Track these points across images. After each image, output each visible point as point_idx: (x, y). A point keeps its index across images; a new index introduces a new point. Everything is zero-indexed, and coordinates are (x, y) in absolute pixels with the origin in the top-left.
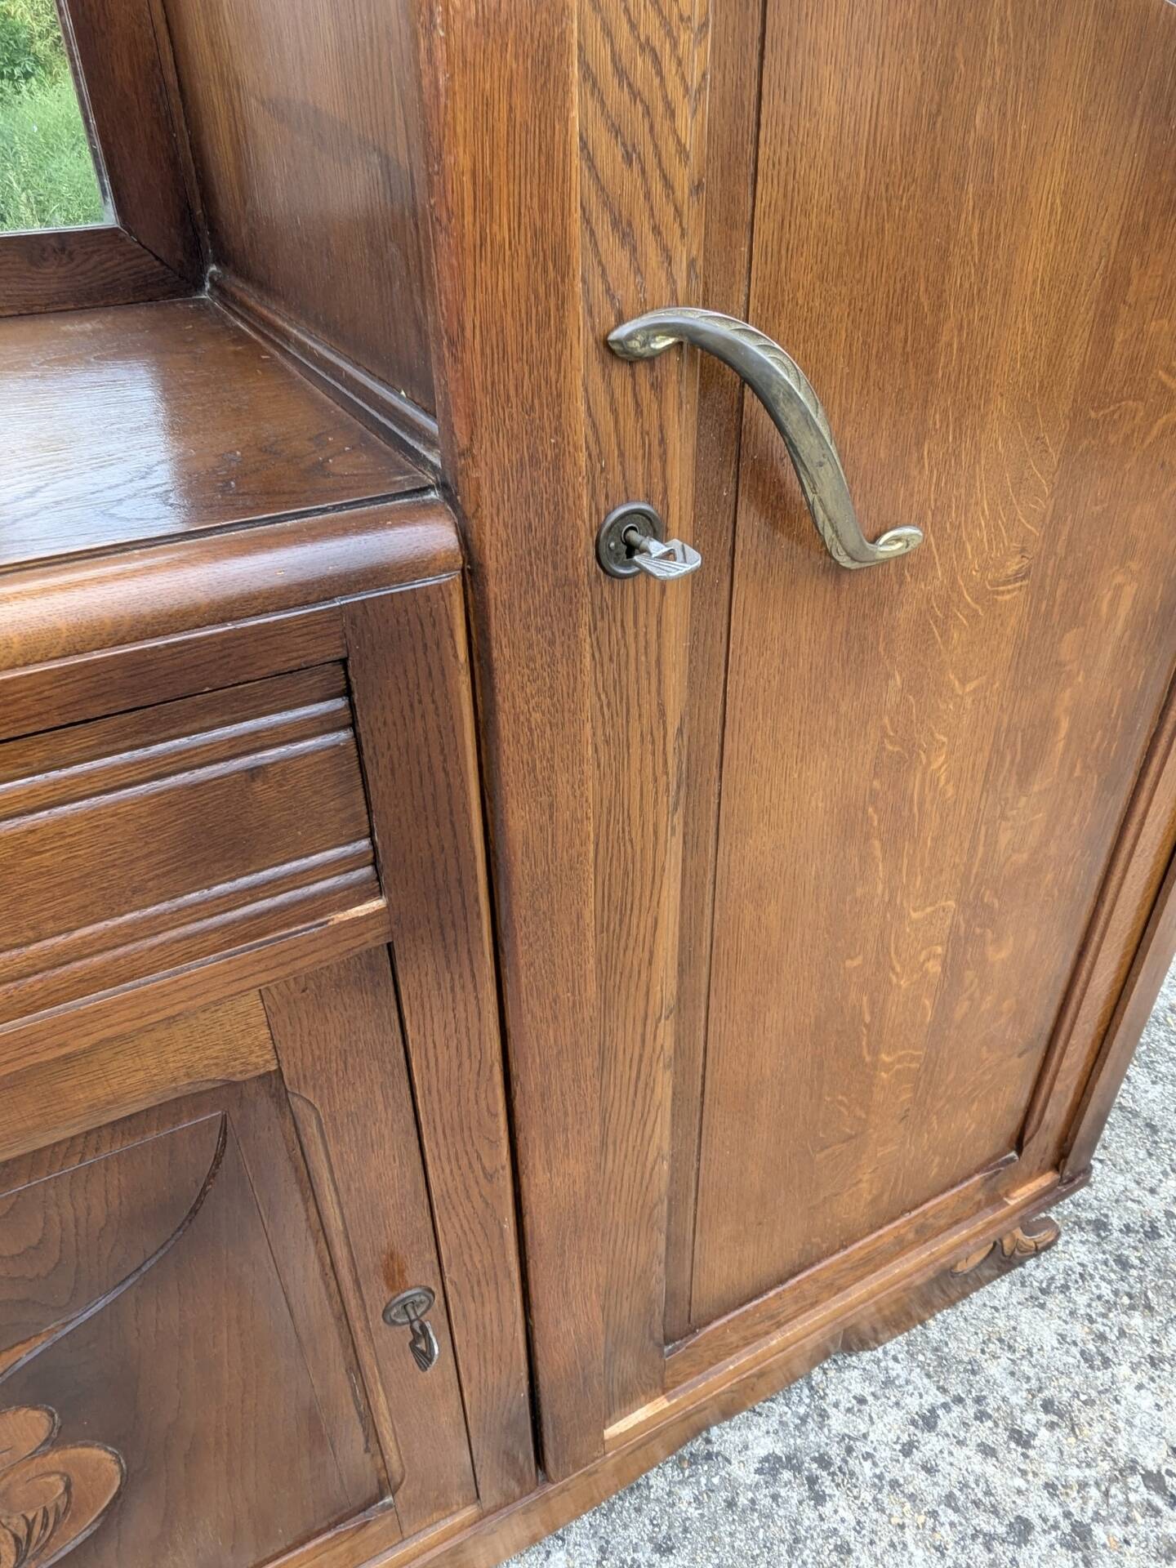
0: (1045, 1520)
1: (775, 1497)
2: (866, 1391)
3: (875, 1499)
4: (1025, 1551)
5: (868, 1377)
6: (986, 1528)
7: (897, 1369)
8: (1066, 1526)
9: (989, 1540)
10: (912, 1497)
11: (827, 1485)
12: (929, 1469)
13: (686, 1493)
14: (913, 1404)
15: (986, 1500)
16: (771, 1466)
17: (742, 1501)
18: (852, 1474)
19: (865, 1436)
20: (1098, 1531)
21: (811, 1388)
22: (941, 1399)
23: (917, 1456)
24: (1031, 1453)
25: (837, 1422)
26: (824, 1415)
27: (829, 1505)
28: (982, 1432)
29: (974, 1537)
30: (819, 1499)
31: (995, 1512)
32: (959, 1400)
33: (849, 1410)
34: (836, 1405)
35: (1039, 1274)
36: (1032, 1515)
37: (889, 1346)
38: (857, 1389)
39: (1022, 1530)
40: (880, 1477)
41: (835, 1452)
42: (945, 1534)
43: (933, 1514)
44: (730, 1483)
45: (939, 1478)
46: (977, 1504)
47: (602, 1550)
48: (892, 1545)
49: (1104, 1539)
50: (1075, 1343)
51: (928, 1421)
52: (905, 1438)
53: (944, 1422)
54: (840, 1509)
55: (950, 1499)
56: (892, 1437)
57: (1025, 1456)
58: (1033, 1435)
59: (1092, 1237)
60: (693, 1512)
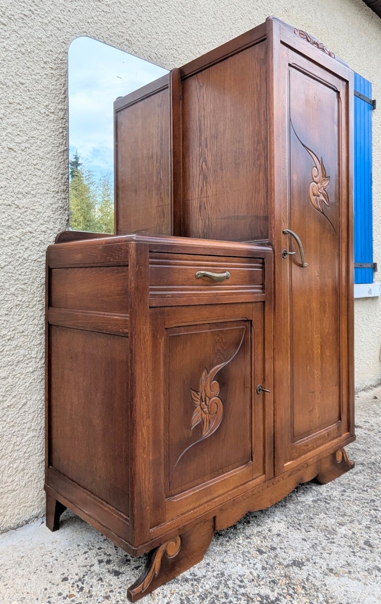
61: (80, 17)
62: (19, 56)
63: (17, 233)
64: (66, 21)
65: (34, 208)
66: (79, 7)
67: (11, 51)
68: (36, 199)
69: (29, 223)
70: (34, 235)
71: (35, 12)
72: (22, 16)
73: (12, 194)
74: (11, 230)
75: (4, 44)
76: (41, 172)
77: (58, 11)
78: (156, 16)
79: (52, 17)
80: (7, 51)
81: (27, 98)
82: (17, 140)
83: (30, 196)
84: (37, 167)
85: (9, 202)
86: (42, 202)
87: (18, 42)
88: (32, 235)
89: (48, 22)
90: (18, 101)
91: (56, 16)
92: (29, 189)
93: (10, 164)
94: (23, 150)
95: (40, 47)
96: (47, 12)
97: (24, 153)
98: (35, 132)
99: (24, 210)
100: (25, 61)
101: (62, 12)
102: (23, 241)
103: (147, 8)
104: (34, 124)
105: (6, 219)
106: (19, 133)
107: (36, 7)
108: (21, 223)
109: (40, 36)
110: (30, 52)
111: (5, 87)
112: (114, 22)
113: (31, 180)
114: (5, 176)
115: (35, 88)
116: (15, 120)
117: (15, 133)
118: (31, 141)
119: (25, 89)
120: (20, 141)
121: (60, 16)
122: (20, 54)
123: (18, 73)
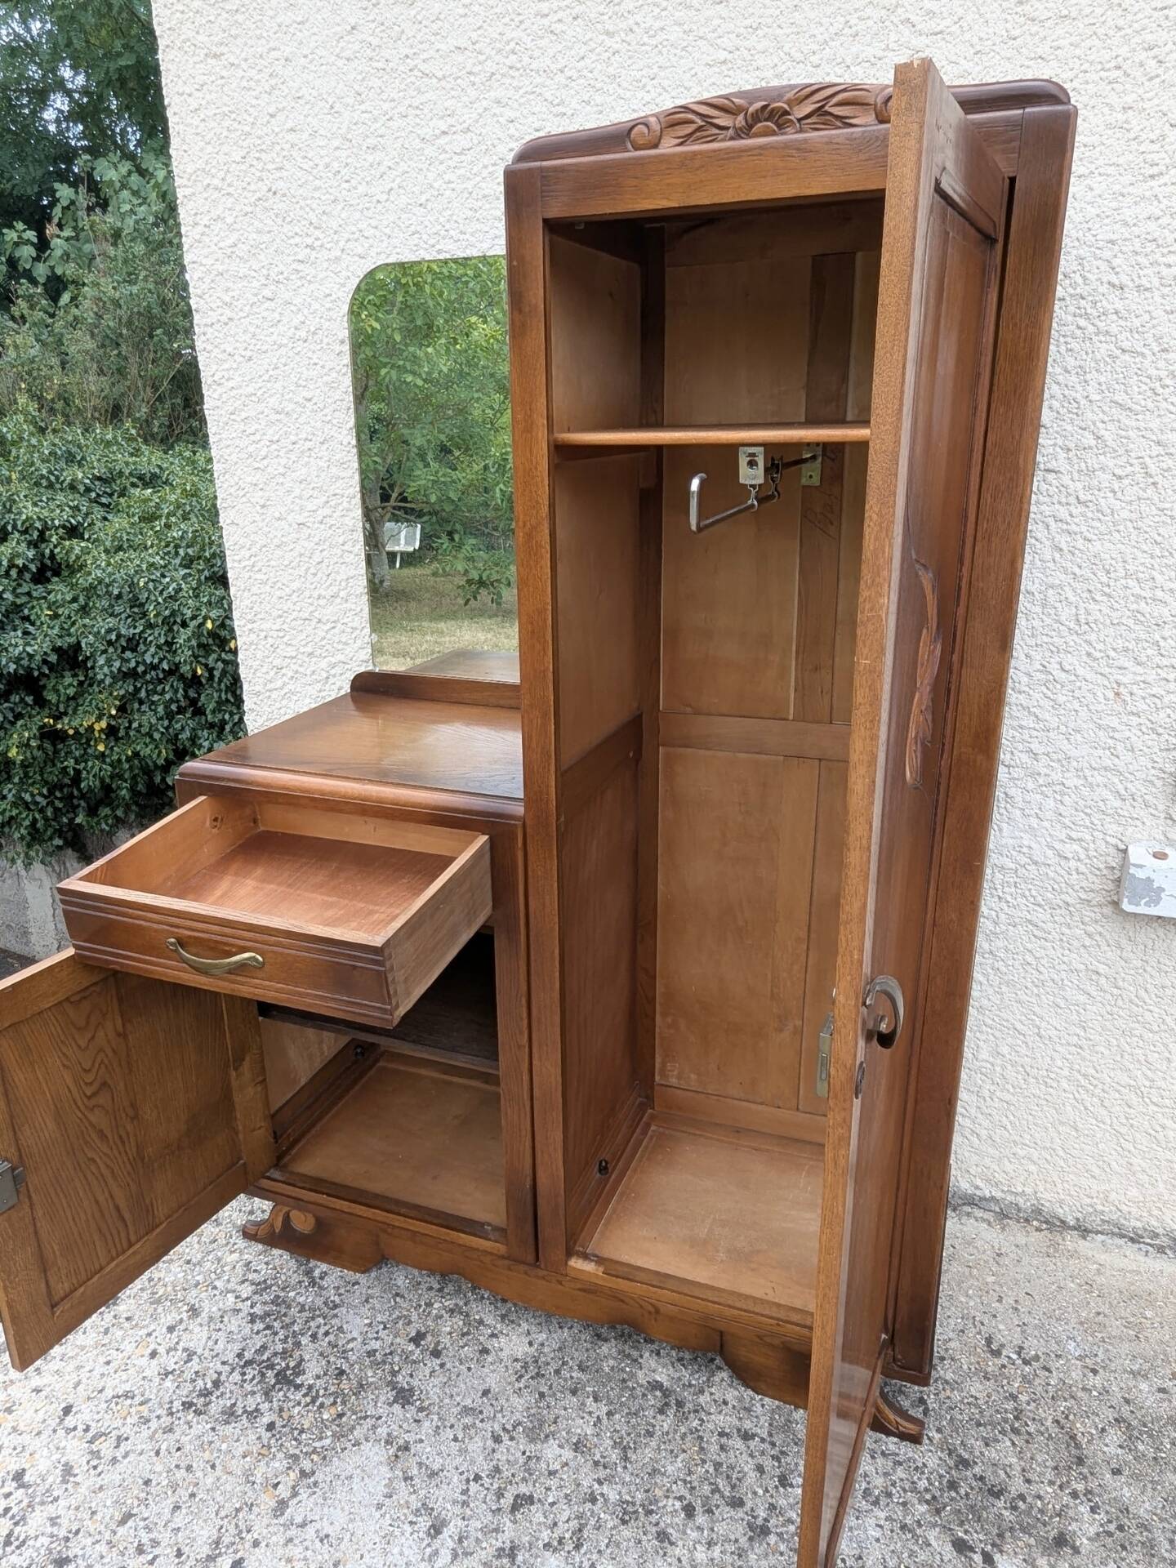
0: (752, 1510)
1: (644, 1395)
2: (732, 1402)
3: (685, 1434)
4: (728, 1509)
5: (741, 1399)
6: (721, 1486)
7: (758, 1409)
8: (760, 1521)
9: (716, 1490)
10: (702, 1449)
11: (671, 1412)
12: (722, 1448)
13: (612, 1362)
14: (748, 1425)
15: (734, 1481)
16: (656, 1386)
17: (630, 1384)
18: (687, 1419)
19: (710, 1414)
20: (772, 1539)
21: (708, 1380)
22: (765, 1436)
23: (724, 1440)
24: (781, 1490)
25: (703, 1399)
26: (702, 1392)
27: (663, 1417)
28: (768, 1463)
29: (711, 1484)
30: (661, 1411)
31: (733, 1487)
32: (773, 1444)
33: (715, 1401)
34: (711, 1394)
35: (892, 1447)
36: (749, 1504)
37: (767, 1399)
38: (729, 1397)
39: (737, 1503)
40: (697, 1430)
41: (689, 1406)
42: (700, 1470)
43: (704, 1462)
44: (633, 1375)
45: (723, 1455)
46: (728, 1477)
47: (560, 1348)
48: (672, 1451)
49: (772, 1543)
50: (868, 1483)
51: (747, 1436)
52: (728, 1431)
53: (752, 1444)
54: (666, 1423)
55: (717, 1465)
56: (722, 1425)
57: (776, 1487)
58: (791, 1486)
59: (951, 1463)
60: (607, 1369)
61: (404, 200)
62: (299, 349)
63: (324, 664)
64: (372, 231)
65: (345, 620)
66: (398, 180)
67: (285, 345)
68: (348, 605)
69: (340, 647)
70: (349, 667)
71: (318, 243)
72: (295, 265)
73: (310, 601)
74: (314, 659)
75: (274, 337)
76: (352, 556)
77: (357, 215)
78: (611, 70)
79: (346, 236)
80: (280, 346)
81: (319, 424)
82: (310, 507)
83: (338, 600)
84: (346, 547)
85: (306, 615)
86: (359, 609)
87: (296, 322)
88: (347, 666)
89: (339, 253)
90: (304, 436)
91: (354, 229)
92: (335, 589)
93: (302, 551)
94: (321, 522)
95: (331, 313)
96: (336, 233)
97: (323, 526)
98: (338, 484)
99: (329, 625)
100: (310, 354)
101: (365, 212)
102: (334, 676)
103: (582, 63)
104: (334, 470)
105: (304, 643)
106: (311, 492)
107: (317, 233)
108: (328, 647)
109: (328, 292)
110: (314, 333)
111: (282, 416)
112: (485, 167)
113: (338, 573)
114: (297, 572)
115: (330, 401)
116: (304, 470)
117: (306, 494)
118: (332, 503)
119: (315, 407)
120: (314, 508)
121: (360, 226)
122: (300, 342)
123: (300, 382)
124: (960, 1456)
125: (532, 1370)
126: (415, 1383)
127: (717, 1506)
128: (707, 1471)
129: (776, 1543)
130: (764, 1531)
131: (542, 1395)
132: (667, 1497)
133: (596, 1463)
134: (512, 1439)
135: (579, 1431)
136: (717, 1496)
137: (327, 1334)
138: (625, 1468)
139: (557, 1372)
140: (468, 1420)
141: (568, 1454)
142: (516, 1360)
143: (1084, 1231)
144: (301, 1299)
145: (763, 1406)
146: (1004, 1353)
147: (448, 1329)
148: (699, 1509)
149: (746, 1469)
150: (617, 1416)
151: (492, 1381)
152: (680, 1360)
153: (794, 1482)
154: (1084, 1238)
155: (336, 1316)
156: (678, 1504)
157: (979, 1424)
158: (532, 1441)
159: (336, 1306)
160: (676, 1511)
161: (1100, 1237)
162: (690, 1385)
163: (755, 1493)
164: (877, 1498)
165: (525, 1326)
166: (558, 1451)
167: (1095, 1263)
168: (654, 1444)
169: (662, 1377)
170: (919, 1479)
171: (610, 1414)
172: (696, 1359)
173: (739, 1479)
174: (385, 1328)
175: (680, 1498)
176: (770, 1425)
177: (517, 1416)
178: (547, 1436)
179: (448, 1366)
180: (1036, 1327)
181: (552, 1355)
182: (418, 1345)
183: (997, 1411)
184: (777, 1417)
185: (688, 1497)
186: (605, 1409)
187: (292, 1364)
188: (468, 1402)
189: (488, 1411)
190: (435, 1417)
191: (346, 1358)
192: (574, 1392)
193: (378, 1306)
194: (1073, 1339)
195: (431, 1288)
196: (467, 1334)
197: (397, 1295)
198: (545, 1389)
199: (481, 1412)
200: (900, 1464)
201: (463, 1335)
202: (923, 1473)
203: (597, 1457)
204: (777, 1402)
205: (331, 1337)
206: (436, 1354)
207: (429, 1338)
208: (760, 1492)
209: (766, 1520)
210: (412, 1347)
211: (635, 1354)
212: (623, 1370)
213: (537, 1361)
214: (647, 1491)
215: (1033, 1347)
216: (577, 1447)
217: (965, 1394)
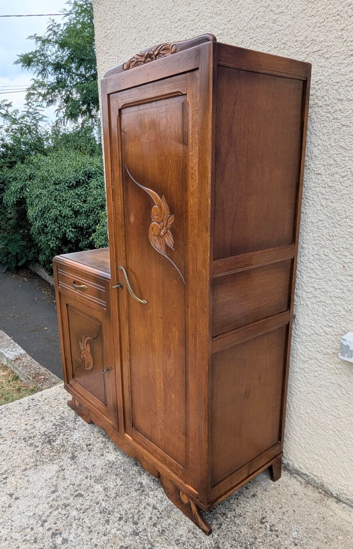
0: (138, 527)
1: (135, 484)
2: (159, 497)
3: (137, 499)
4: (132, 523)
5: (162, 498)
6: (135, 517)
7: (165, 503)
8: (138, 531)
9: (133, 518)
10: (139, 505)
11: (139, 492)
12: (145, 508)
13: (134, 472)
14: (158, 505)
16: (141, 484)
17: (134, 480)
18: (142, 496)
19: (149, 497)
20: (137, 537)
21: (157, 488)
22: (160, 510)
23: (147, 506)
24: (152, 526)
25: (151, 493)
26: (152, 491)
28: (155, 518)
29: (133, 515)
30: (136, 491)
31: (139, 519)
32: (161, 514)
33: (154, 495)
34: (155, 492)
35: (198, 532)
36: (139, 525)
37: (170, 501)
39: (135, 523)
40: (142, 500)
41: (145, 493)
43: (136, 509)
44: (137, 478)
45: (143, 509)
46: (140, 516)
47: (123, 463)
48: (130, 502)
51: (155, 508)
52: (150, 504)
53: (154, 511)
54: (134, 494)
55: (139, 511)
56: (150, 502)
57: (151, 525)
58: (156, 527)
60: (131, 473)
124: (218, 545)
125: (111, 465)
126: (79, 456)
127: (129, 521)
128: (135, 512)
129: (137, 539)
130: (137, 534)
131: (108, 472)
132: (118, 512)
133: (106, 495)
134: (90, 479)
135: (109, 485)
136: (132, 519)
137: (68, 435)
138: (113, 500)
139: (117, 468)
140: (83, 470)
141: (101, 489)
142: (108, 461)
143: (338, 500)
144: (69, 425)
145: (167, 502)
146: (266, 524)
147: (98, 446)
148: (124, 520)
149: (146, 516)
150: (123, 486)
151: (97, 464)
152: (154, 480)
153: (158, 526)
154: (337, 503)
155: (73, 432)
156: (119, 516)
157: (234, 540)
158: (95, 482)
159: (75, 429)
160: (117, 517)
161: (344, 505)
162: (151, 488)
163: (143, 524)
164: (179, 543)
165: (118, 453)
166: (99, 487)
167: (334, 512)
168: (126, 498)
169: (144, 482)
170: (198, 545)
171: (122, 485)
172: (158, 481)
173: (142, 518)
174: (83, 439)
175: (120, 514)
176: (165, 508)
177: (97, 475)
178: (100, 483)
179: (90, 455)
180: (287, 522)
181: (119, 463)
182: (87, 447)
183: (245, 540)
184: (169, 507)
185: (124, 515)
186: (121, 483)
187: (54, 439)
188: (87, 466)
189: (90, 470)
190: (76, 466)
191: (67, 443)
192: (116, 475)
193: (85, 433)
194: (298, 532)
195: (102, 434)
196: (102, 449)
197: (93, 432)
198: (109, 471)
199: (88, 470)
200: (196, 538)
201: (100, 449)
202: (201, 544)
203: (108, 494)
204: (172, 503)
205: (68, 436)
206: (90, 451)
207: (91, 446)
208: (145, 524)
209: (140, 532)
210: (85, 447)
211: (142, 473)
212: (135, 475)
213: (113, 463)
214: (113, 508)
215: (279, 527)
216: (105, 489)
217: (238, 529)
